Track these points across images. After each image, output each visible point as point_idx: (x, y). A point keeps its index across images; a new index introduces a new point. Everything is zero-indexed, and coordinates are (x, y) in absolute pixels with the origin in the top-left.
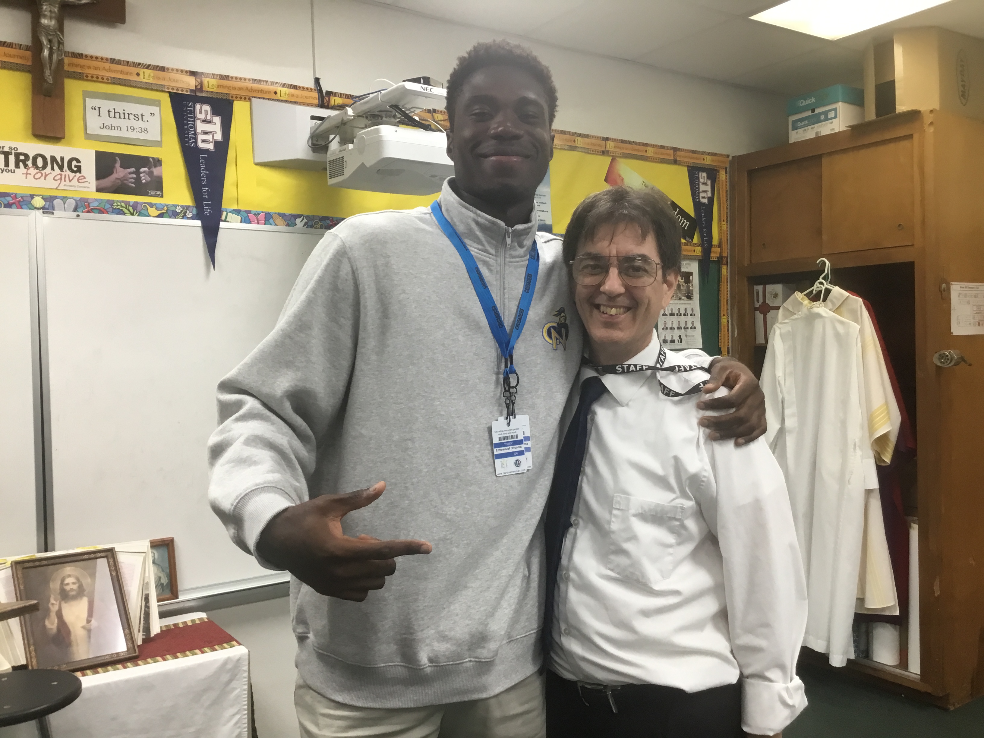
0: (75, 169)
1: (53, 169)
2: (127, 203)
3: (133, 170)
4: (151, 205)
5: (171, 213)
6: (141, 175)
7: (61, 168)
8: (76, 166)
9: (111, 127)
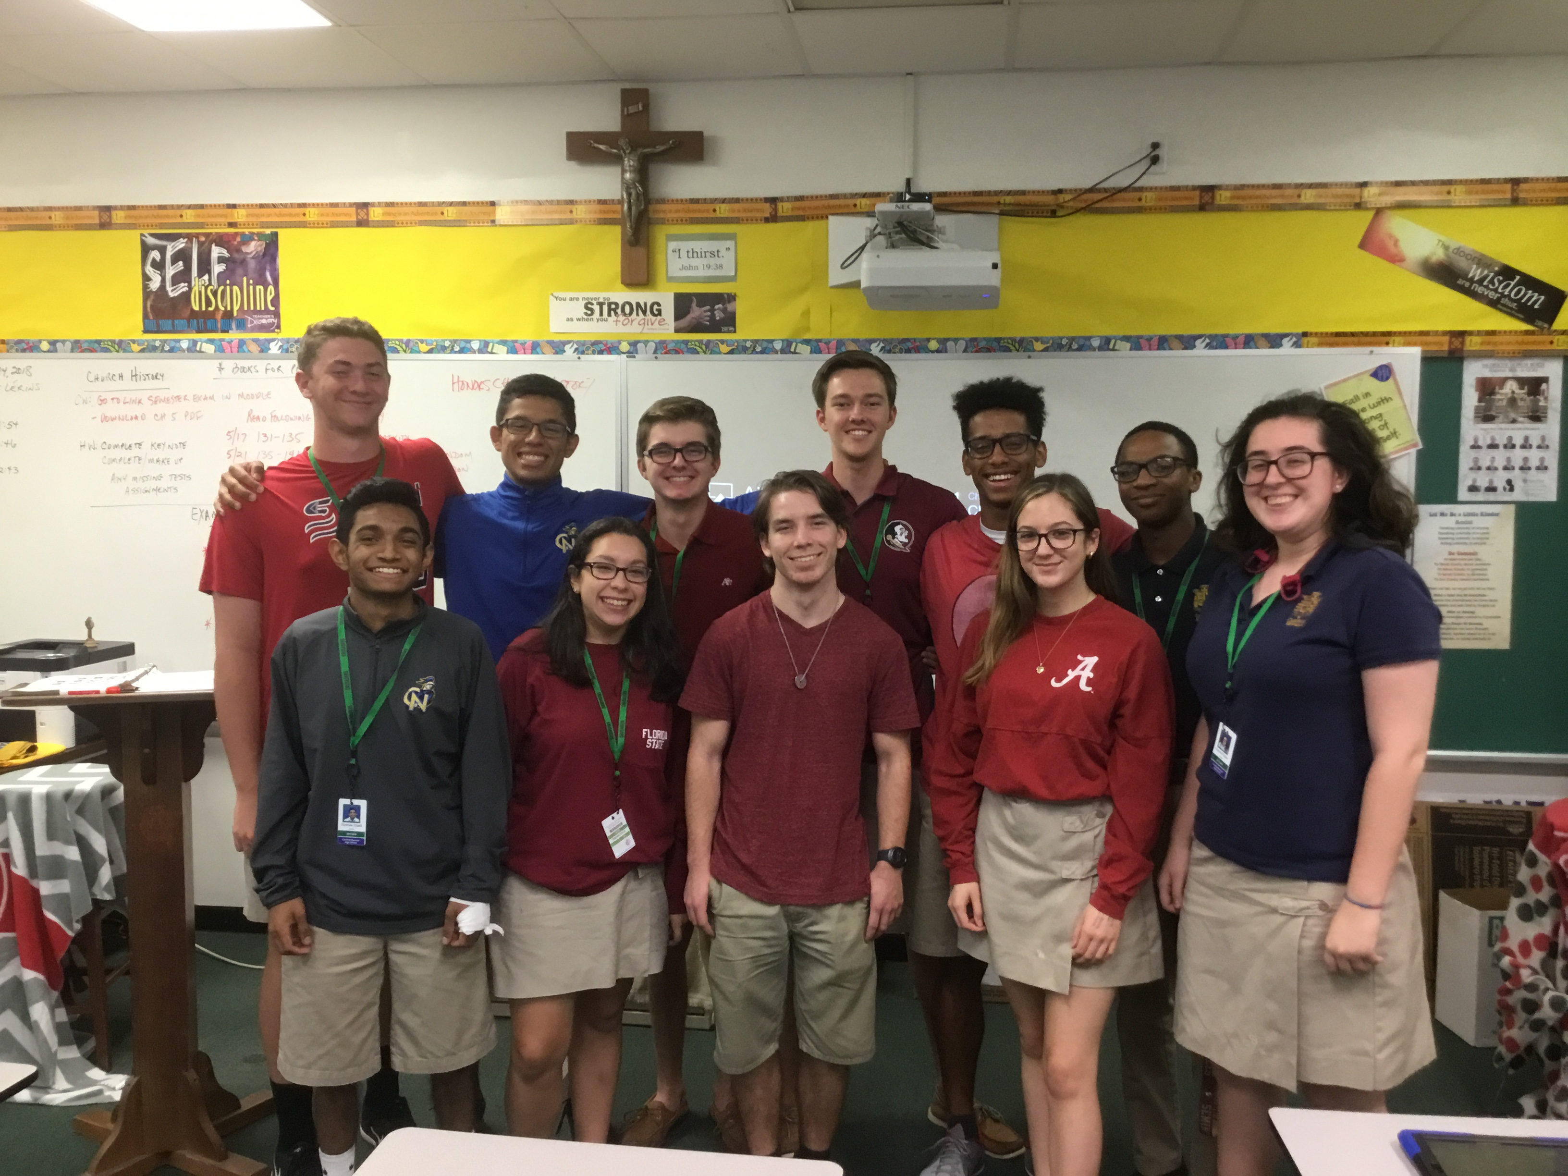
0: (656, 313)
1: (638, 314)
2: (701, 342)
3: (708, 307)
4: (722, 342)
5: (740, 348)
6: (716, 312)
7: (644, 313)
8: (657, 310)
9: (689, 268)
